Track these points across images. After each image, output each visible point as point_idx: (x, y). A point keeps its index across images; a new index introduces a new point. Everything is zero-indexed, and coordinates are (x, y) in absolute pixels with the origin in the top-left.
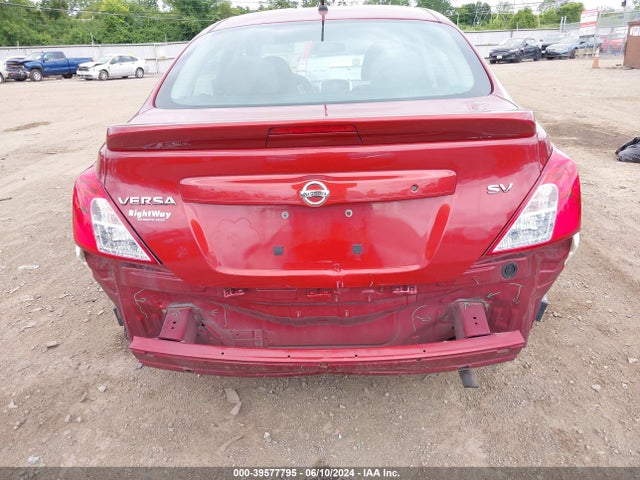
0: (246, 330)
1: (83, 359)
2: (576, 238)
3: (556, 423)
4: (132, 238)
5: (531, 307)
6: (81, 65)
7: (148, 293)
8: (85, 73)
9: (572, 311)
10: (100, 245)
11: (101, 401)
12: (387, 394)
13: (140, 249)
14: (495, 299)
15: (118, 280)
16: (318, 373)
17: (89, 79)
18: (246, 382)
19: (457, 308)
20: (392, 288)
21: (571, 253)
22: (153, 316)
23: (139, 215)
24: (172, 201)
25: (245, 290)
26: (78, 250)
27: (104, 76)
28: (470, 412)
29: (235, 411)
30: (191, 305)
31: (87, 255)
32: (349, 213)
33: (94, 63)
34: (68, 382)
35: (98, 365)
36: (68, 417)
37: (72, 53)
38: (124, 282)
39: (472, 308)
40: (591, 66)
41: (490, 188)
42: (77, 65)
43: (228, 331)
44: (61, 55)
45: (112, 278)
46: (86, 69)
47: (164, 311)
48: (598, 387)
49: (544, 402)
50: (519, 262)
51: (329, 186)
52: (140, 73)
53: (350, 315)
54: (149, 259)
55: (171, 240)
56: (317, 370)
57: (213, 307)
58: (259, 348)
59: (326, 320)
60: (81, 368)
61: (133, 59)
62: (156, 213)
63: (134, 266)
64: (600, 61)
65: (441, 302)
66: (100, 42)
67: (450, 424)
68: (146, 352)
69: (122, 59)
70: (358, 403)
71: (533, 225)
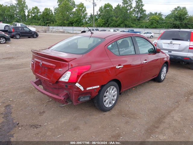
33: (140, 33)
39: (65, 92)
44: (133, 30)
50: (68, 85)
52: (151, 37)
69: (147, 33)
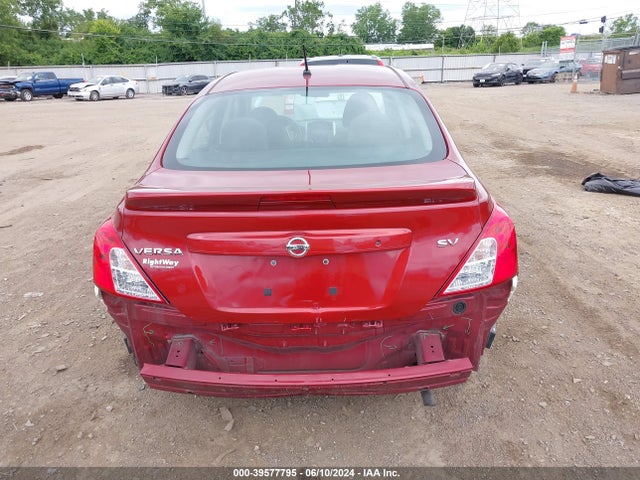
0: (240, 357)
1: (90, 381)
2: (515, 280)
3: (505, 436)
4: (143, 280)
5: (481, 337)
6: (72, 86)
7: (155, 326)
8: (76, 94)
9: (528, 336)
10: (117, 287)
11: (109, 419)
12: (362, 412)
13: (150, 289)
14: (449, 331)
15: (130, 314)
16: (300, 394)
17: (79, 99)
18: (237, 402)
19: (418, 337)
20: (362, 323)
21: (512, 292)
22: (160, 345)
23: (152, 263)
24: (180, 252)
25: (239, 325)
26: (97, 290)
27: (95, 97)
28: (433, 427)
29: (229, 427)
30: (192, 336)
31: (103, 294)
32: (326, 261)
33: (85, 84)
34: (78, 402)
35: (105, 387)
36: (81, 433)
37: (62, 73)
38: (135, 317)
39: (430, 339)
40: (569, 91)
41: (439, 242)
42: (68, 86)
43: (224, 358)
44: (51, 75)
45: (125, 313)
46: (77, 90)
47: (169, 341)
48: (544, 404)
49: (498, 417)
50: (467, 301)
51: (309, 241)
52: (131, 94)
53: (328, 344)
54: (158, 299)
55: (173, 279)
56: (299, 392)
57: (211, 338)
58: (250, 373)
59: (307, 349)
60: (89, 389)
61: (124, 81)
62: (166, 262)
63: (145, 304)
64: (578, 85)
65: (404, 333)
66: (90, 63)
67: (416, 437)
68: (154, 377)
69: (113, 81)
70: (337, 420)
71: (478, 270)
